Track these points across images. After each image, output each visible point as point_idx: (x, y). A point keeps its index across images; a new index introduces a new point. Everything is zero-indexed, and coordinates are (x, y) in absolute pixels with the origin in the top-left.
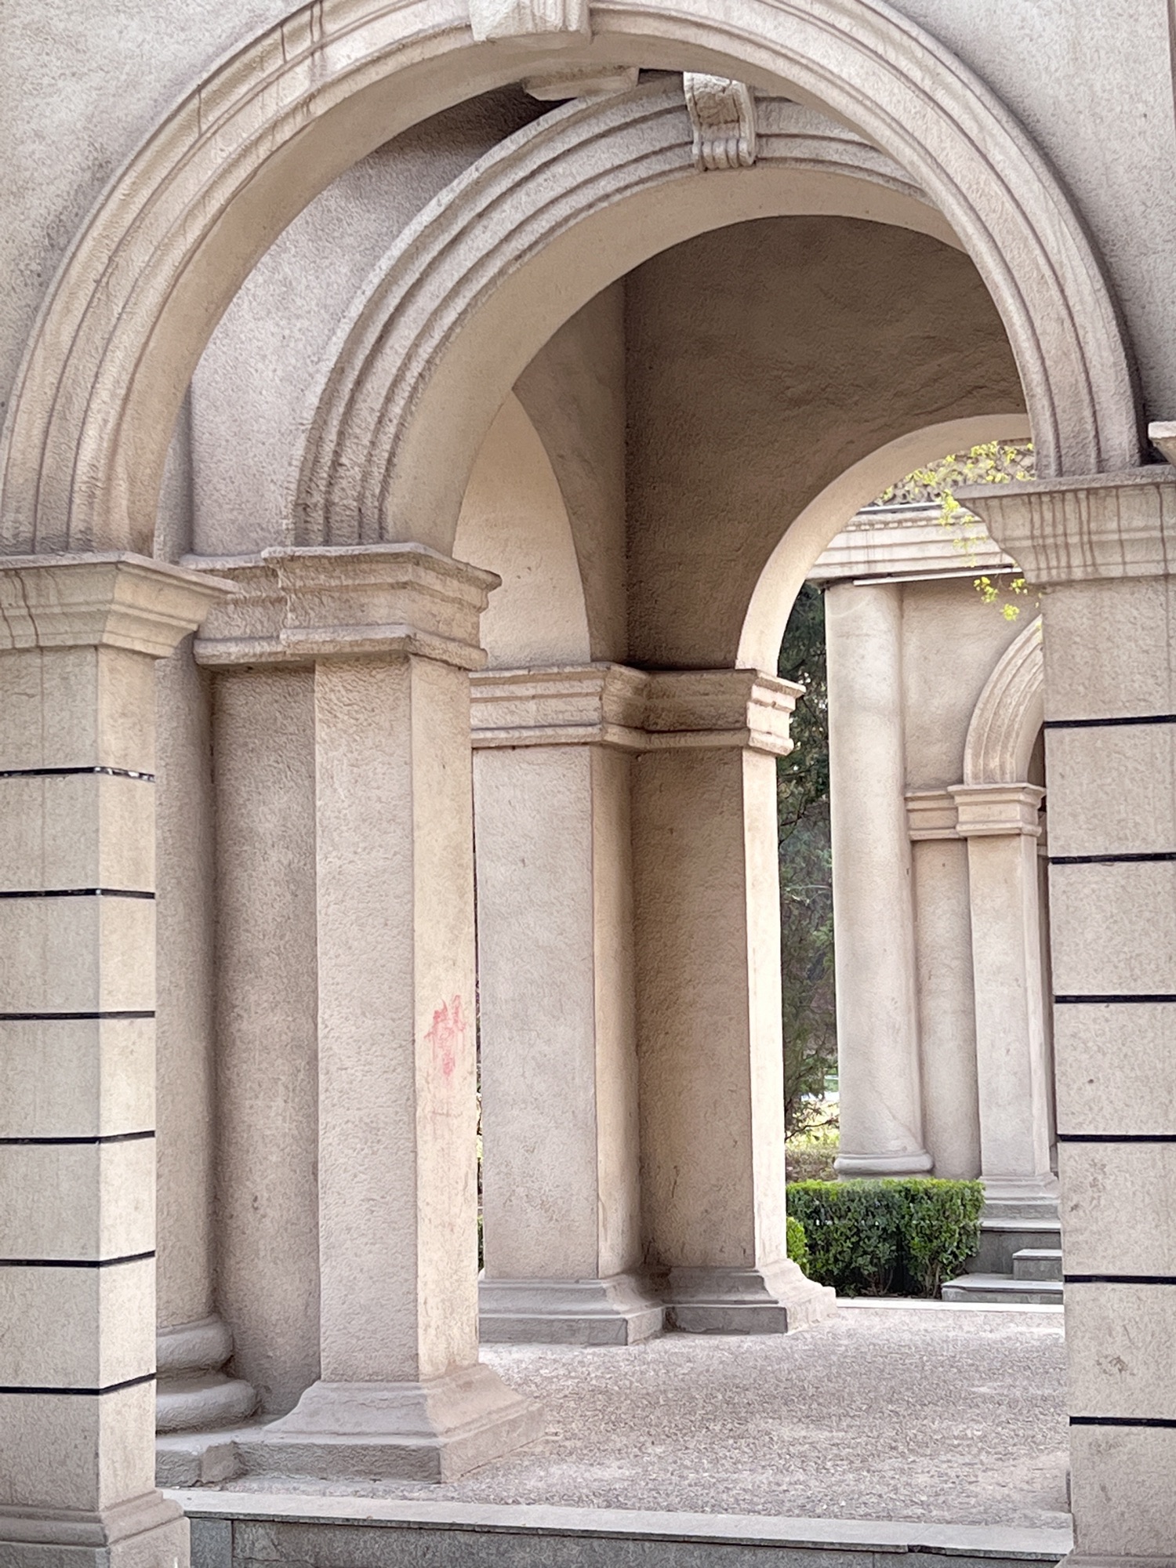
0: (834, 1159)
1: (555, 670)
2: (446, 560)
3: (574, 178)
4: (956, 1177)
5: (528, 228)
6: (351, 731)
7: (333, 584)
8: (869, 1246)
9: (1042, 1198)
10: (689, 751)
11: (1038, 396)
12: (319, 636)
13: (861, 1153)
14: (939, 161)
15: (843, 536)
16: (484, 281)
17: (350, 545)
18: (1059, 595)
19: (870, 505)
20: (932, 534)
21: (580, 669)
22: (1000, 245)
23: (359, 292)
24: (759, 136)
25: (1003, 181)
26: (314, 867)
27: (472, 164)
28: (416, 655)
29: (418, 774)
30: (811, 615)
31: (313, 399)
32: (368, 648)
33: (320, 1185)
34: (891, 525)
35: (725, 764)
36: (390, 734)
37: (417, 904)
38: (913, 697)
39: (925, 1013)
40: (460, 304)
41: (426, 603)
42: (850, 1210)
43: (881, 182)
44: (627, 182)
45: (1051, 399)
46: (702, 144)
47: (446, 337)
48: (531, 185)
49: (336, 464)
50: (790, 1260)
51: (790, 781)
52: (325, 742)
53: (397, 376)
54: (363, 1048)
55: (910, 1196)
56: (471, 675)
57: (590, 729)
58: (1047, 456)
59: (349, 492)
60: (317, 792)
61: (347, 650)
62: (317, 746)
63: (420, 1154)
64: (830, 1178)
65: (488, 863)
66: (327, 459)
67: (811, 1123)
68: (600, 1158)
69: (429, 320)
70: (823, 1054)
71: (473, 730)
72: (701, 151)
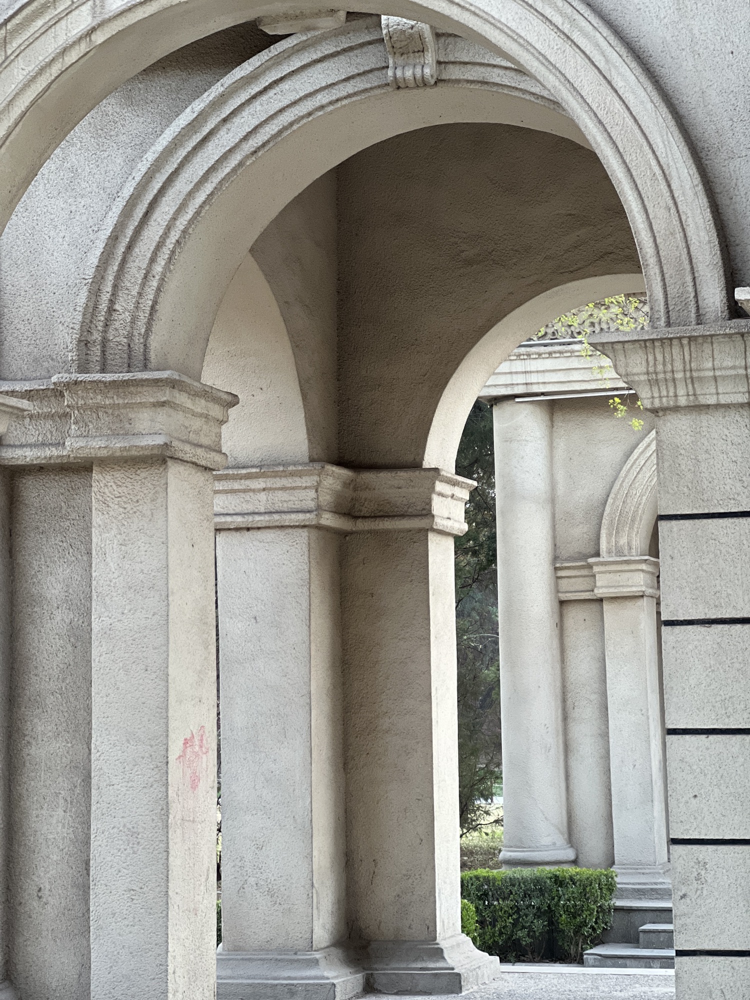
0: (500, 851)
1: (281, 468)
2: (196, 384)
3: (298, 93)
4: (595, 866)
5: (262, 131)
6: (120, 518)
7: (107, 403)
8: (526, 922)
9: (661, 883)
10: (387, 532)
11: (651, 266)
12: (97, 443)
13: (520, 846)
14: (575, 86)
15: (508, 363)
16: (227, 170)
17: (121, 372)
18: (669, 417)
19: (527, 341)
20: (574, 363)
21: (300, 468)
22: (622, 150)
23: (130, 178)
24: (439, 63)
25: (624, 102)
26: (90, 625)
27: (218, 81)
28: (171, 458)
29: (173, 552)
30: (483, 424)
31: (94, 259)
32: (134, 453)
33: (91, 879)
34: (543, 356)
35: (415, 542)
36: (150, 520)
37: (171, 654)
38: (561, 490)
39: (570, 735)
40: (209, 188)
41: (179, 417)
42: (511, 893)
43: (533, 99)
44: (338, 96)
45: (661, 267)
46: (396, 68)
47: (198, 213)
48: (264, 98)
49: (111, 310)
50: (464, 935)
51: (467, 554)
52: (100, 526)
53: (159, 242)
54: (127, 768)
55: (558, 881)
56: (214, 473)
57: (308, 515)
58: (658, 311)
59: (121, 332)
60: (93, 565)
61: (118, 454)
62: (93, 530)
63: (172, 852)
64: (498, 866)
65: (227, 620)
66: (103, 306)
67: (482, 822)
68: (315, 853)
69: (185, 200)
70: (492, 767)
71: (215, 515)
72: (395, 74)
